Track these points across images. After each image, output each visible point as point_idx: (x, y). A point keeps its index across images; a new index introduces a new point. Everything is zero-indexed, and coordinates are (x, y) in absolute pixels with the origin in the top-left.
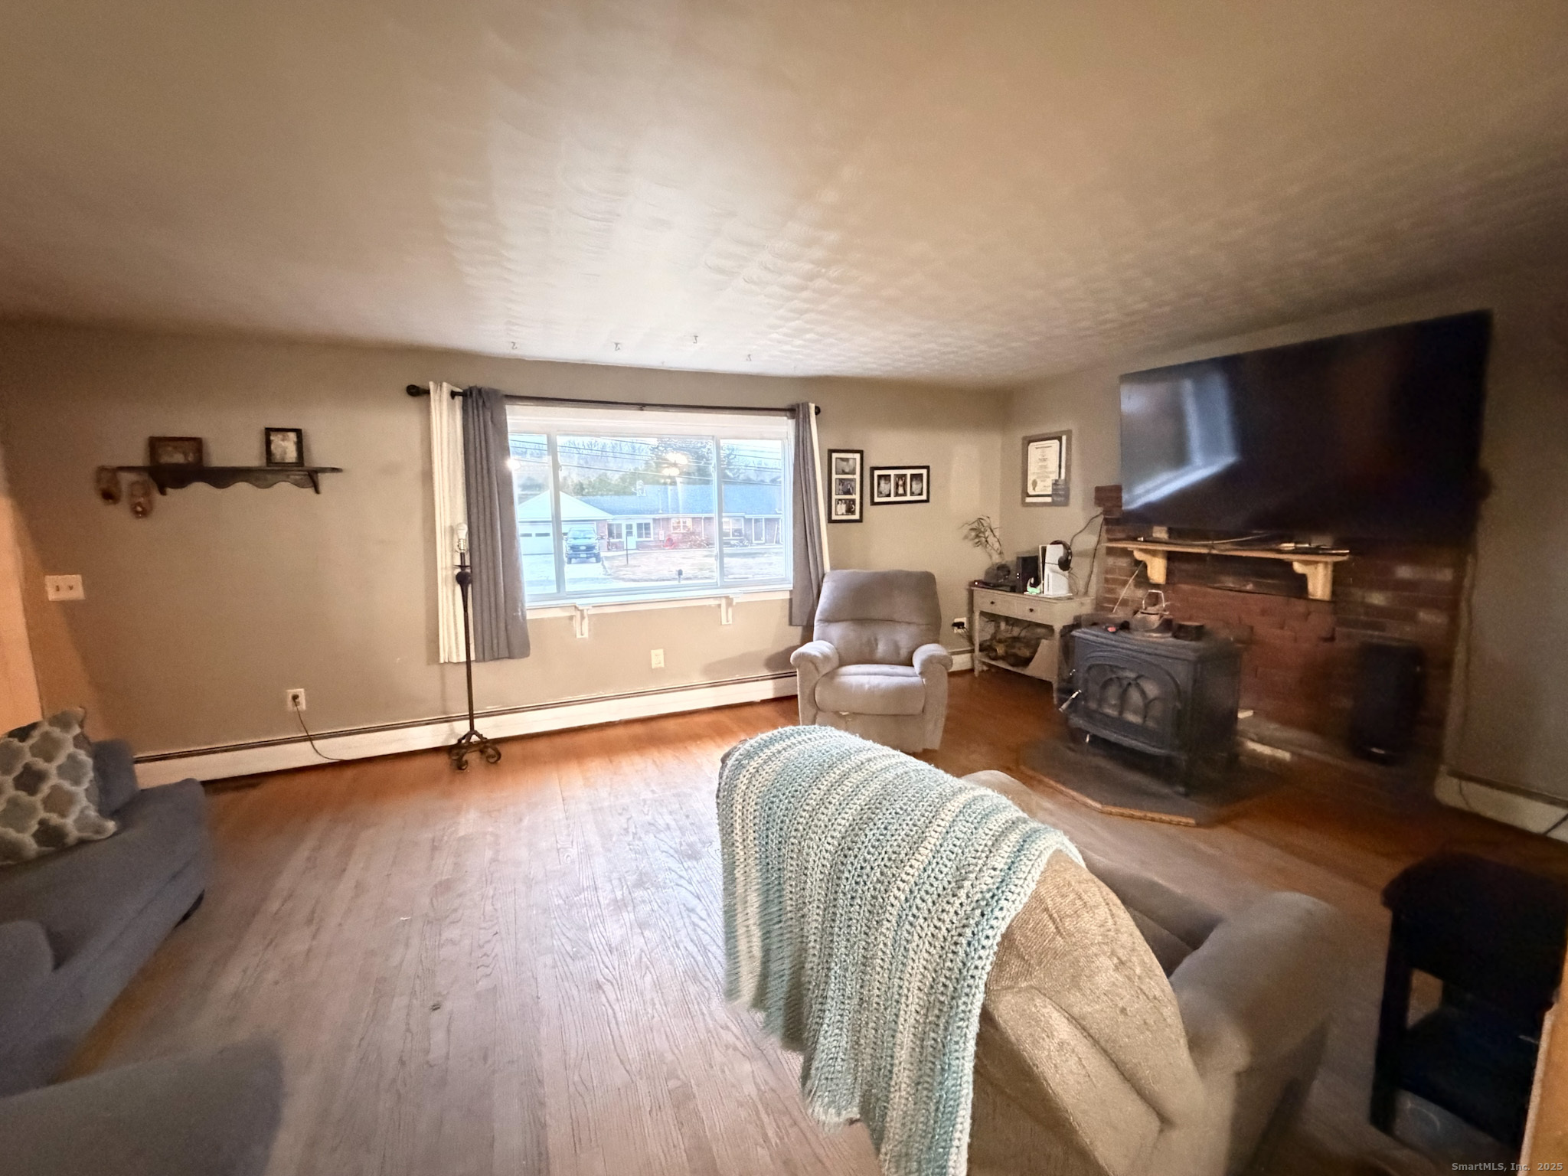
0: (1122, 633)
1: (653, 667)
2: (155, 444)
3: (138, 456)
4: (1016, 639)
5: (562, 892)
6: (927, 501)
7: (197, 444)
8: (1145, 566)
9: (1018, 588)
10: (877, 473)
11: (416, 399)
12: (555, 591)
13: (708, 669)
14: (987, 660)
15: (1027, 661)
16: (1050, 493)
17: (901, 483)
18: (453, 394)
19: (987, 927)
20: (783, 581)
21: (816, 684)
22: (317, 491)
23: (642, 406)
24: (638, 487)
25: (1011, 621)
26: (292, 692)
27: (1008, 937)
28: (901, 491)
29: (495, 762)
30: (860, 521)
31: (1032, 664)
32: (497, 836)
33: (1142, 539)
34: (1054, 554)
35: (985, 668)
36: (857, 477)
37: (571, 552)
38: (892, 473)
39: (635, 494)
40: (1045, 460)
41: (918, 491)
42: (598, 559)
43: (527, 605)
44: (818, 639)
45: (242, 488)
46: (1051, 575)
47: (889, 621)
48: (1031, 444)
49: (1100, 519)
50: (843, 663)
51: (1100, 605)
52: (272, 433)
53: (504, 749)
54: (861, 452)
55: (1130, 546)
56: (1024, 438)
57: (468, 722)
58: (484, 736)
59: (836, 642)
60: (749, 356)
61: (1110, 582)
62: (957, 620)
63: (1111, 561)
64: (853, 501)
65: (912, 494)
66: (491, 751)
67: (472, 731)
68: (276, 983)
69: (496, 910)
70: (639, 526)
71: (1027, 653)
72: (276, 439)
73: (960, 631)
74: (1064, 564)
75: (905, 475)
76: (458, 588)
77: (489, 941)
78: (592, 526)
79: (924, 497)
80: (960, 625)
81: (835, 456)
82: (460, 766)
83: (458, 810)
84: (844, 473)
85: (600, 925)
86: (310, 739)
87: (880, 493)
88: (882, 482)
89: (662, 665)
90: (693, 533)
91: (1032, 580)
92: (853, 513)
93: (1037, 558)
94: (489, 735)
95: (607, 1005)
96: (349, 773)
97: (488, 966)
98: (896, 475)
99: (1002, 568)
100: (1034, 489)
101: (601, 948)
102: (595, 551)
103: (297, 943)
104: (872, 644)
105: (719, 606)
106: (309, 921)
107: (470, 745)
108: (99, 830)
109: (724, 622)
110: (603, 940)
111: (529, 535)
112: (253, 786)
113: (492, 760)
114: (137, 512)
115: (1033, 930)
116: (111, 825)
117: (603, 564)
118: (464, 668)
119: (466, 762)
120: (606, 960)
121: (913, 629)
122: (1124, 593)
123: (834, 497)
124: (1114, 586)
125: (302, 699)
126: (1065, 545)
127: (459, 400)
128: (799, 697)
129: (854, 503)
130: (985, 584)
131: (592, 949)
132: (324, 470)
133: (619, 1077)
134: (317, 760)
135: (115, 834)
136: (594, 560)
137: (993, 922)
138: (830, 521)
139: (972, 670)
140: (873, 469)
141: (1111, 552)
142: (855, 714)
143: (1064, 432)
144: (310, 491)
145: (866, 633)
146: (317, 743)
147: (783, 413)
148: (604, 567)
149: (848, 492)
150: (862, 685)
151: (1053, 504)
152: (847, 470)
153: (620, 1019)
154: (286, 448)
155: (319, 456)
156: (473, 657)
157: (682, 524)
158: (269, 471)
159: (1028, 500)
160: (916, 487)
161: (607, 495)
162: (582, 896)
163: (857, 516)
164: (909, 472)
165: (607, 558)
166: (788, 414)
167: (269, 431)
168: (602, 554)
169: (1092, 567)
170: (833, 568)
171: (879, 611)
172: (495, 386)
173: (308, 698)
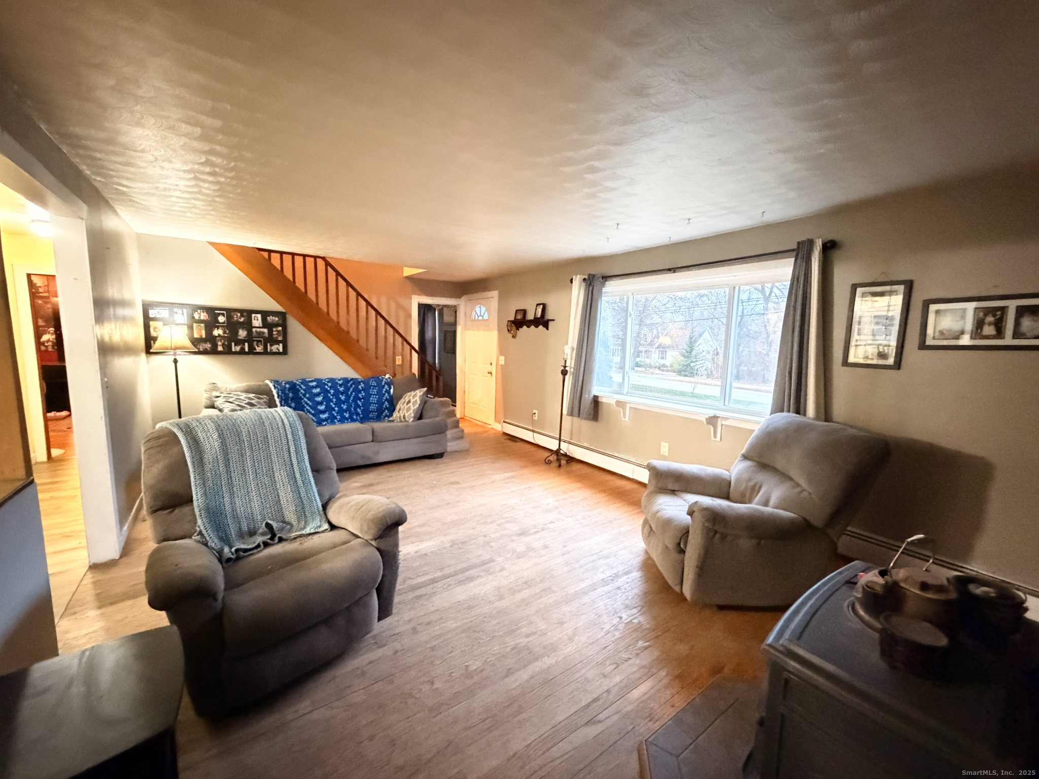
1: (661, 453)
2: (517, 311)
3: (513, 317)
7: (525, 311)
10: (935, 307)
17: (990, 319)
18: (584, 280)
28: (990, 331)
30: (895, 367)
36: (899, 313)
38: (971, 305)
41: (1034, 333)
45: (531, 328)
47: (786, 476)
52: (538, 306)
54: (909, 283)
57: (559, 442)
58: (565, 452)
65: (1018, 335)
67: (560, 447)
72: (538, 308)
81: (860, 290)
86: (533, 431)
89: (666, 454)
98: (981, 309)
107: (560, 454)
109: (713, 437)
114: (513, 337)
123: (855, 337)
125: (536, 415)
132: (550, 320)
134: (532, 441)
140: (928, 303)
144: (547, 329)
145: (757, 479)
146: (535, 433)
154: (539, 312)
158: (537, 321)
160: (1030, 325)
163: (890, 362)
164: (1012, 304)
167: (536, 305)
173: (538, 414)
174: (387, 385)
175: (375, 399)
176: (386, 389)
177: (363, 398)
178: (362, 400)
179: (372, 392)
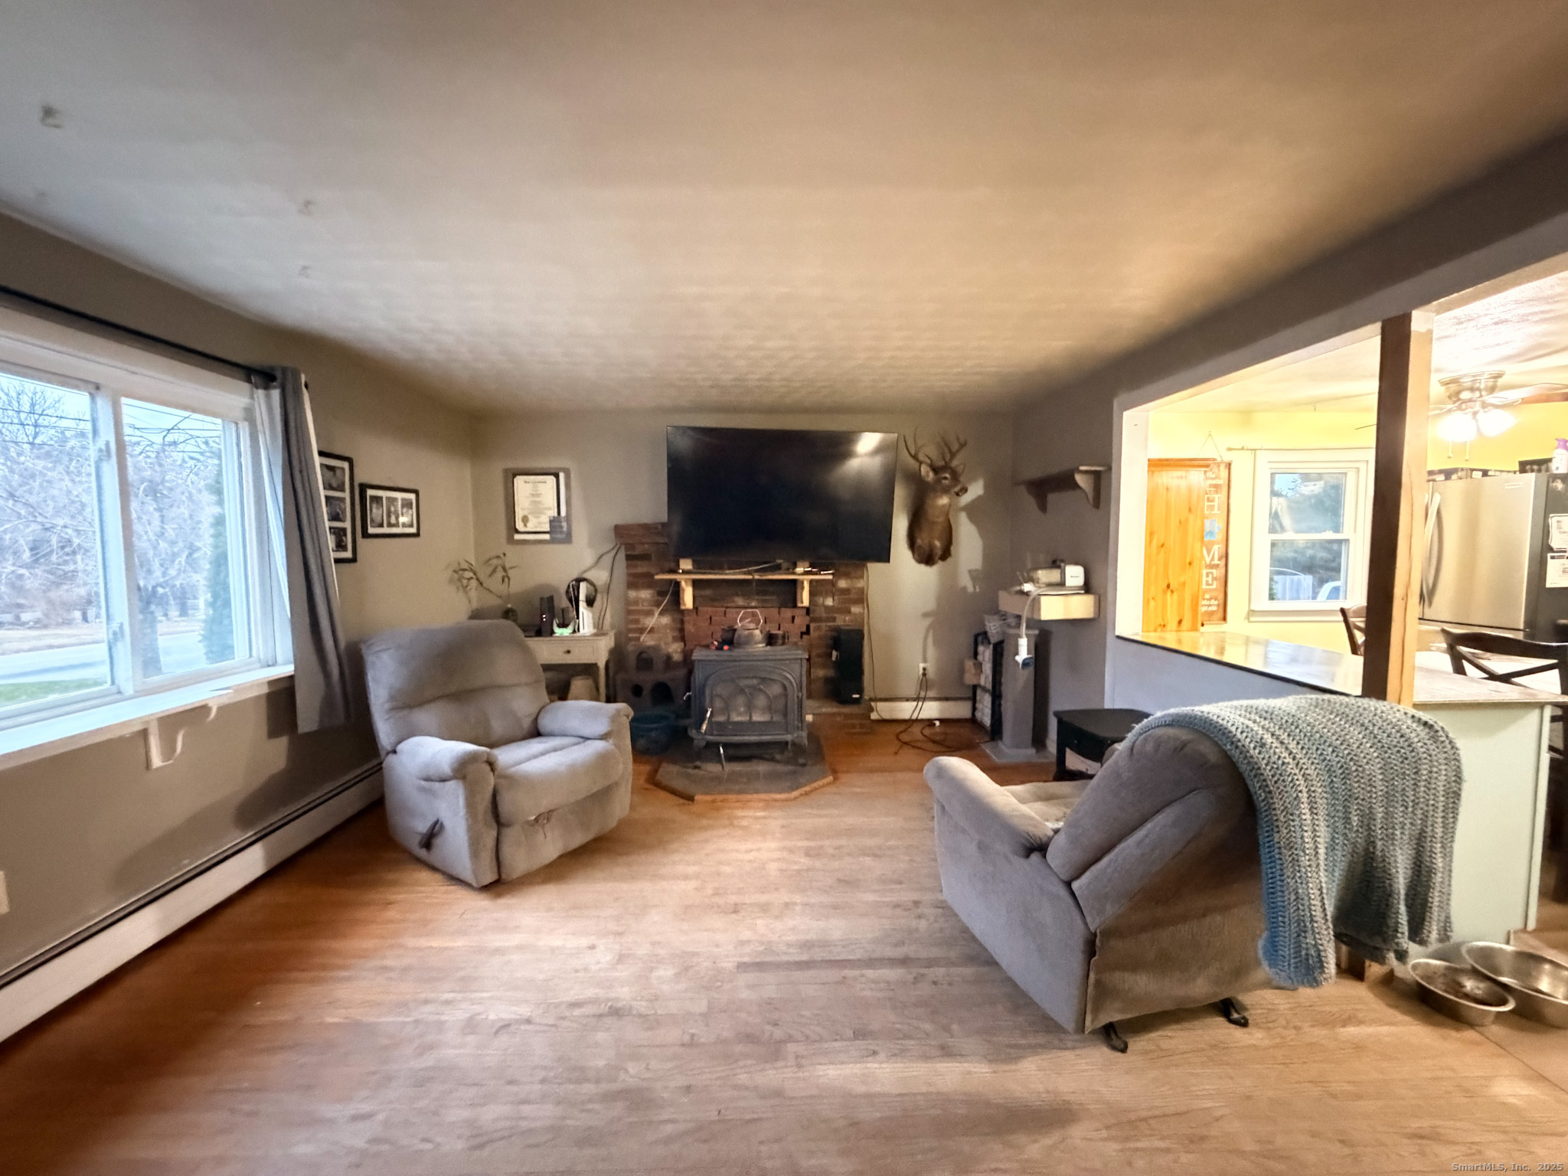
6: (417, 535)
9: (542, 631)
16: (548, 529)
17: (393, 509)
28: (393, 520)
30: (353, 561)
34: (583, 591)
36: (347, 495)
38: (384, 494)
40: (538, 495)
41: (408, 522)
48: (517, 477)
54: (350, 460)
56: (506, 471)
61: (631, 613)
63: (633, 594)
64: (344, 530)
74: (591, 601)
75: (398, 499)
79: (413, 528)
84: (331, 488)
87: (372, 521)
89: (5, 907)
92: (345, 548)
93: (553, 598)
98: (388, 499)
100: (525, 525)
109: (156, 762)
121: (524, 692)
122: (650, 622)
124: (637, 617)
129: (345, 535)
141: (633, 585)
143: (561, 469)
149: (338, 518)
151: (552, 541)
152: (335, 485)
159: (518, 537)
160: (407, 516)
163: (349, 554)
164: (401, 495)
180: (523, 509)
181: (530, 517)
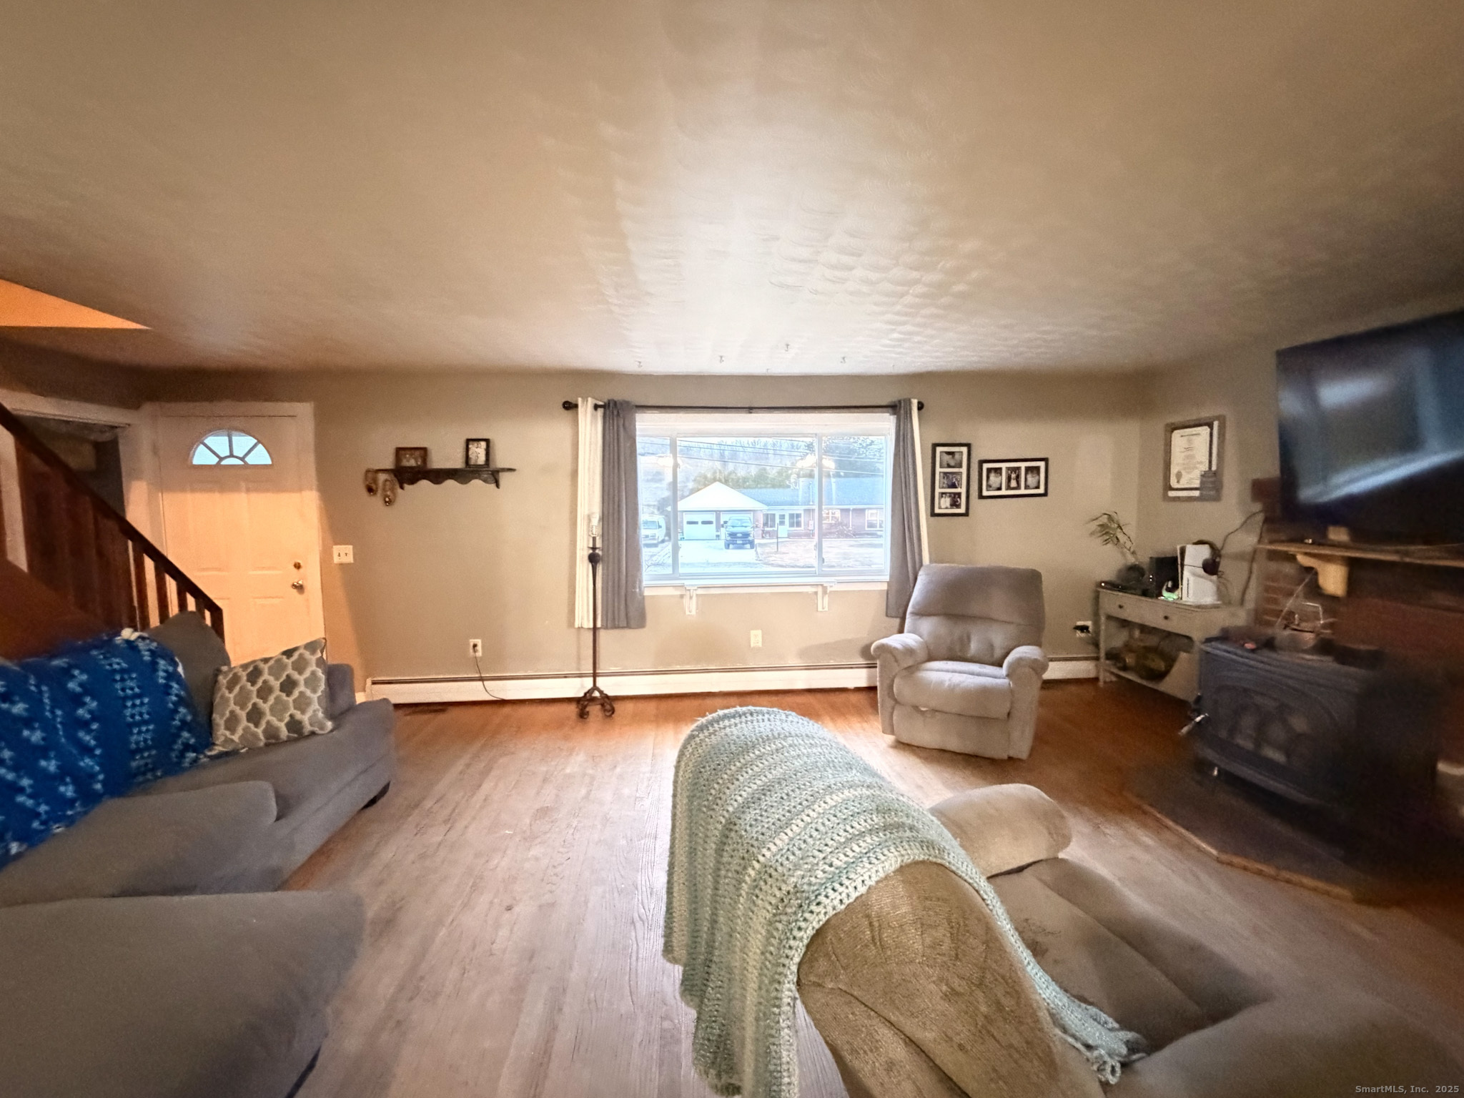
0: (1266, 652)
1: (752, 646)
2: (400, 451)
3: (389, 463)
4: (1148, 649)
5: (629, 835)
6: (1045, 494)
7: (424, 451)
8: (1316, 574)
9: (1152, 592)
10: (986, 466)
11: (569, 411)
12: (671, 572)
13: (803, 653)
14: (1116, 671)
15: (1160, 676)
16: (1198, 485)
17: (1013, 476)
18: (596, 407)
19: (801, 919)
20: (879, 572)
21: (894, 677)
22: (498, 486)
23: (750, 409)
24: (792, 480)
25: (1144, 628)
26: (472, 642)
27: (819, 933)
28: (1013, 484)
29: (610, 716)
30: (966, 514)
31: (1168, 679)
32: (593, 778)
33: (1310, 541)
34: (1195, 556)
35: (1114, 679)
36: (964, 470)
37: (729, 538)
38: (1004, 466)
39: (789, 487)
40: (1191, 449)
41: (1035, 484)
42: (752, 544)
43: (645, 583)
44: (909, 632)
45: (450, 484)
46: (1192, 579)
47: (987, 619)
48: (1176, 432)
49: (1260, 517)
50: (931, 658)
51: (1259, 617)
52: (471, 443)
53: (617, 706)
54: (968, 446)
55: (1292, 549)
56: (1167, 426)
57: (591, 679)
58: (605, 692)
59: (925, 636)
60: (844, 358)
61: (1271, 592)
62: (1080, 623)
63: (1274, 566)
64: (959, 495)
65: (1027, 487)
66: (609, 704)
67: (595, 688)
68: (413, 863)
69: (574, 839)
70: (792, 516)
71: (1160, 665)
72: (472, 447)
73: (1083, 635)
74: (1211, 567)
75: (1019, 468)
76: (590, 566)
77: (562, 864)
78: (748, 515)
79: (1041, 491)
80: (1083, 629)
81: (939, 449)
82: (583, 715)
83: (571, 751)
84: (949, 466)
85: (650, 870)
86: (482, 679)
87: (989, 487)
88: (992, 476)
89: (760, 645)
90: (841, 524)
91: (1170, 584)
92: (958, 506)
93: (1175, 559)
94: (611, 692)
95: (634, 939)
96: (507, 710)
97: (554, 884)
98: (1008, 469)
99: (1134, 569)
100: (1178, 482)
101: (644, 889)
102: (750, 538)
103: (435, 836)
104: (965, 641)
105: (816, 593)
106: (446, 822)
107: (593, 699)
108: (322, 727)
109: (820, 609)
110: (648, 883)
111: (696, 523)
112: (443, 711)
113: (608, 714)
114: (386, 502)
115: (848, 933)
116: (329, 725)
117: (756, 551)
118: (591, 634)
119: (588, 712)
120: (645, 901)
121: (1012, 630)
122: (1290, 604)
123: (938, 490)
124: (1276, 596)
125: (479, 648)
126: (1212, 546)
127: (600, 411)
128: (878, 688)
129: (960, 497)
130: (1112, 586)
131: (637, 889)
132: (504, 470)
133: (625, 1006)
134: (488, 698)
135: (332, 731)
136: (748, 546)
137: (807, 915)
138: (933, 514)
139: (1096, 679)
140: (981, 462)
141: (1273, 556)
142: (935, 711)
143: (1218, 418)
144: (493, 486)
145: (959, 630)
146: (486, 683)
147: (884, 409)
148: (757, 553)
149: (954, 486)
150: (942, 683)
151: (1201, 499)
152: (952, 463)
153: (640, 956)
154: (478, 453)
155: (500, 461)
156: (599, 625)
157: (830, 515)
158: (466, 473)
159: (1172, 494)
160: (1032, 480)
161: (765, 487)
162: (643, 842)
163: (962, 510)
164: (1023, 465)
165: (761, 545)
166: (890, 410)
167: (468, 441)
168: (756, 542)
169: (1251, 572)
170: (931, 561)
171: (975, 608)
172: (627, 398)
173: (483, 647)
174: (163, 658)
175: (144, 709)
176: (166, 671)
177: (94, 719)
178: (95, 726)
179: (123, 690)
180: (1178, 464)
181: (1183, 473)
